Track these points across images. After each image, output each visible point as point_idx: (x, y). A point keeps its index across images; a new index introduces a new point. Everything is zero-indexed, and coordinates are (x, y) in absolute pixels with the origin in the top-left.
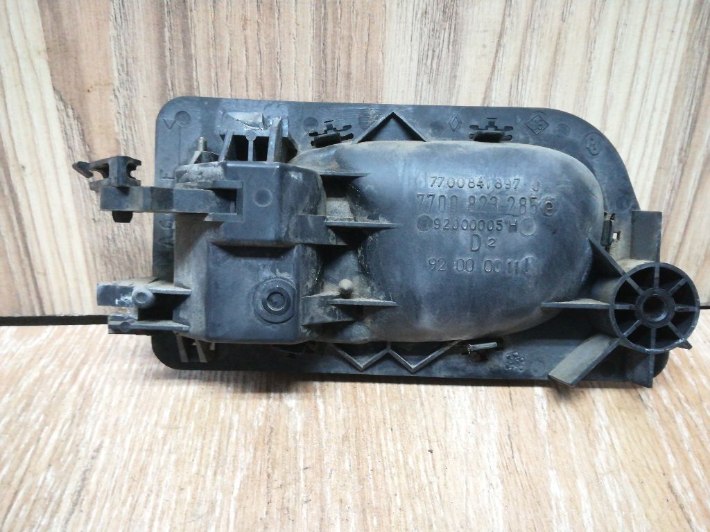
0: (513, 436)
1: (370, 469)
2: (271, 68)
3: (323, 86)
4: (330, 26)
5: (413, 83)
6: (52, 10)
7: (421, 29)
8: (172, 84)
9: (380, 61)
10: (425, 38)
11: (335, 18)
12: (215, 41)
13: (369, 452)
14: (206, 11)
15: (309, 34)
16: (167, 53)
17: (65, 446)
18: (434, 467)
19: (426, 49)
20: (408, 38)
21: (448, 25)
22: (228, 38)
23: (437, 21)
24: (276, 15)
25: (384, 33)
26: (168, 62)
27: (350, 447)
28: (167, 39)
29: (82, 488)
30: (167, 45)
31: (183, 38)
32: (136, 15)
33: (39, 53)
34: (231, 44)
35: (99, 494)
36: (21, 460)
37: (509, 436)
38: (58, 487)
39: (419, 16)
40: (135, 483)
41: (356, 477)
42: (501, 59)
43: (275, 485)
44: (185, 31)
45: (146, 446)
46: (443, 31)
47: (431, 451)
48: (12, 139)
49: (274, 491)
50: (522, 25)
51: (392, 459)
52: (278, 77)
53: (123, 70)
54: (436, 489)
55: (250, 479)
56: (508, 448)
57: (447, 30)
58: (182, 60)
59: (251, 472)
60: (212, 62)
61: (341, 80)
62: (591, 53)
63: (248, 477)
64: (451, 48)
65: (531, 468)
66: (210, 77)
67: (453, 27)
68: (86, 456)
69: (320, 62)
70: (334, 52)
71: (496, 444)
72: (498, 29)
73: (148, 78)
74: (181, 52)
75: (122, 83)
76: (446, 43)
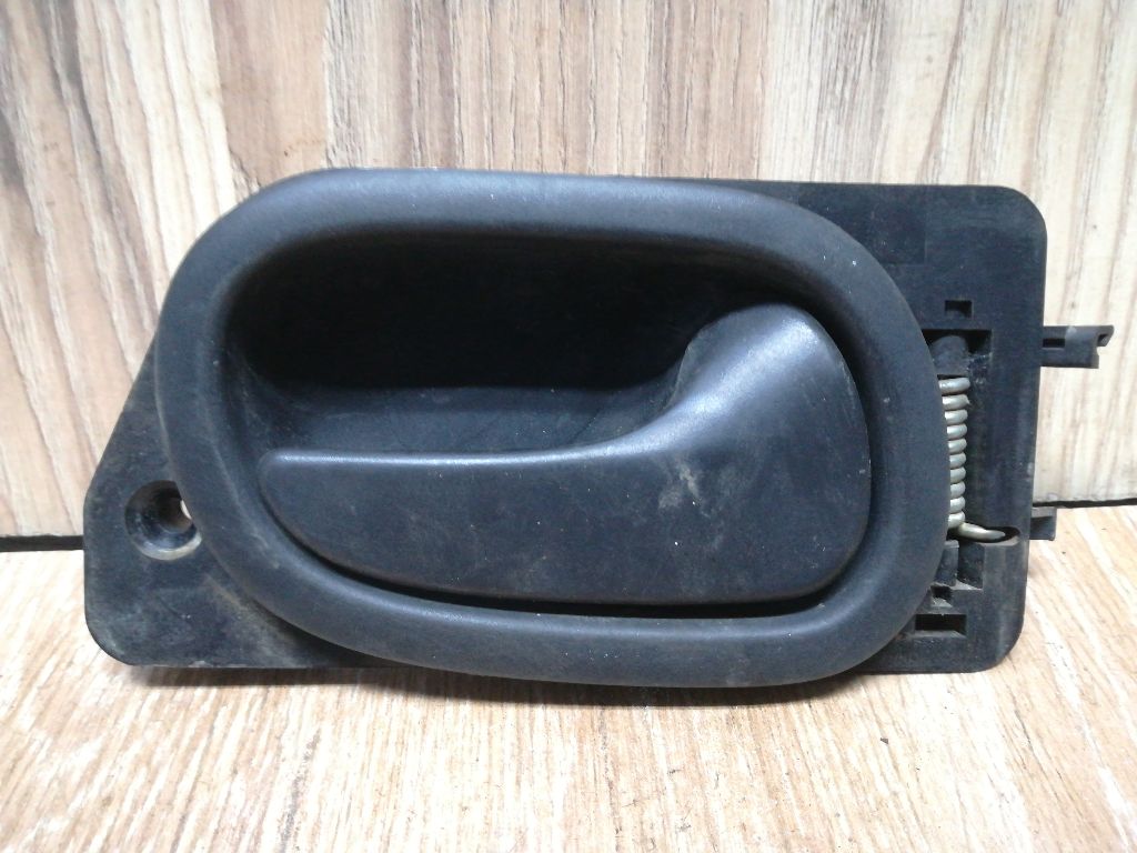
0: (1023, 712)
1: (785, 771)
2: (580, 107)
3: (663, 134)
4: (677, 33)
5: (812, 126)
6: (231, 22)
7: (826, 34)
8: (420, 138)
9: (758, 89)
10: (832, 50)
11: (686, 22)
12: (491, 66)
13: (778, 743)
14: (479, 18)
15: (643, 48)
16: (414, 88)
17: (257, 739)
18: (896, 767)
19: (834, 66)
20: (804, 50)
21: (869, 28)
22: (511, 61)
23: (852, 20)
24: (591, 20)
25: (765, 43)
26: (415, 104)
27: (741, 735)
28: (414, 64)
29: (295, 808)
30: (415, 74)
31: (440, 64)
32: (366, 27)
33: (209, 93)
34: (517, 69)
35: (325, 819)
36: (186, 763)
37: (1017, 712)
38: (253, 808)
39: (823, 13)
40: (383, 800)
41: (763, 786)
42: (956, 81)
43: (626, 799)
44: (444, 51)
45: (393, 738)
46: (861, 38)
47: (885, 741)
48: (160, 235)
49: (623, 811)
50: (991, 23)
51: (820, 754)
52: (591, 120)
53: (342, 118)
54: (906, 805)
55: (580, 791)
56: (1020, 733)
57: (868, 34)
58: (437, 97)
59: (579, 780)
60: (486, 100)
61: (694, 125)
62: (1105, 66)
63: (575, 786)
64: (874, 64)
65: (1067, 766)
66: (480, 124)
67: (879, 27)
68: (296, 755)
69: (660, 96)
70: (682, 78)
71: (998, 725)
72: (952, 29)
73: (381, 130)
74: (437, 85)
75: (339, 139)
76: (866, 55)
